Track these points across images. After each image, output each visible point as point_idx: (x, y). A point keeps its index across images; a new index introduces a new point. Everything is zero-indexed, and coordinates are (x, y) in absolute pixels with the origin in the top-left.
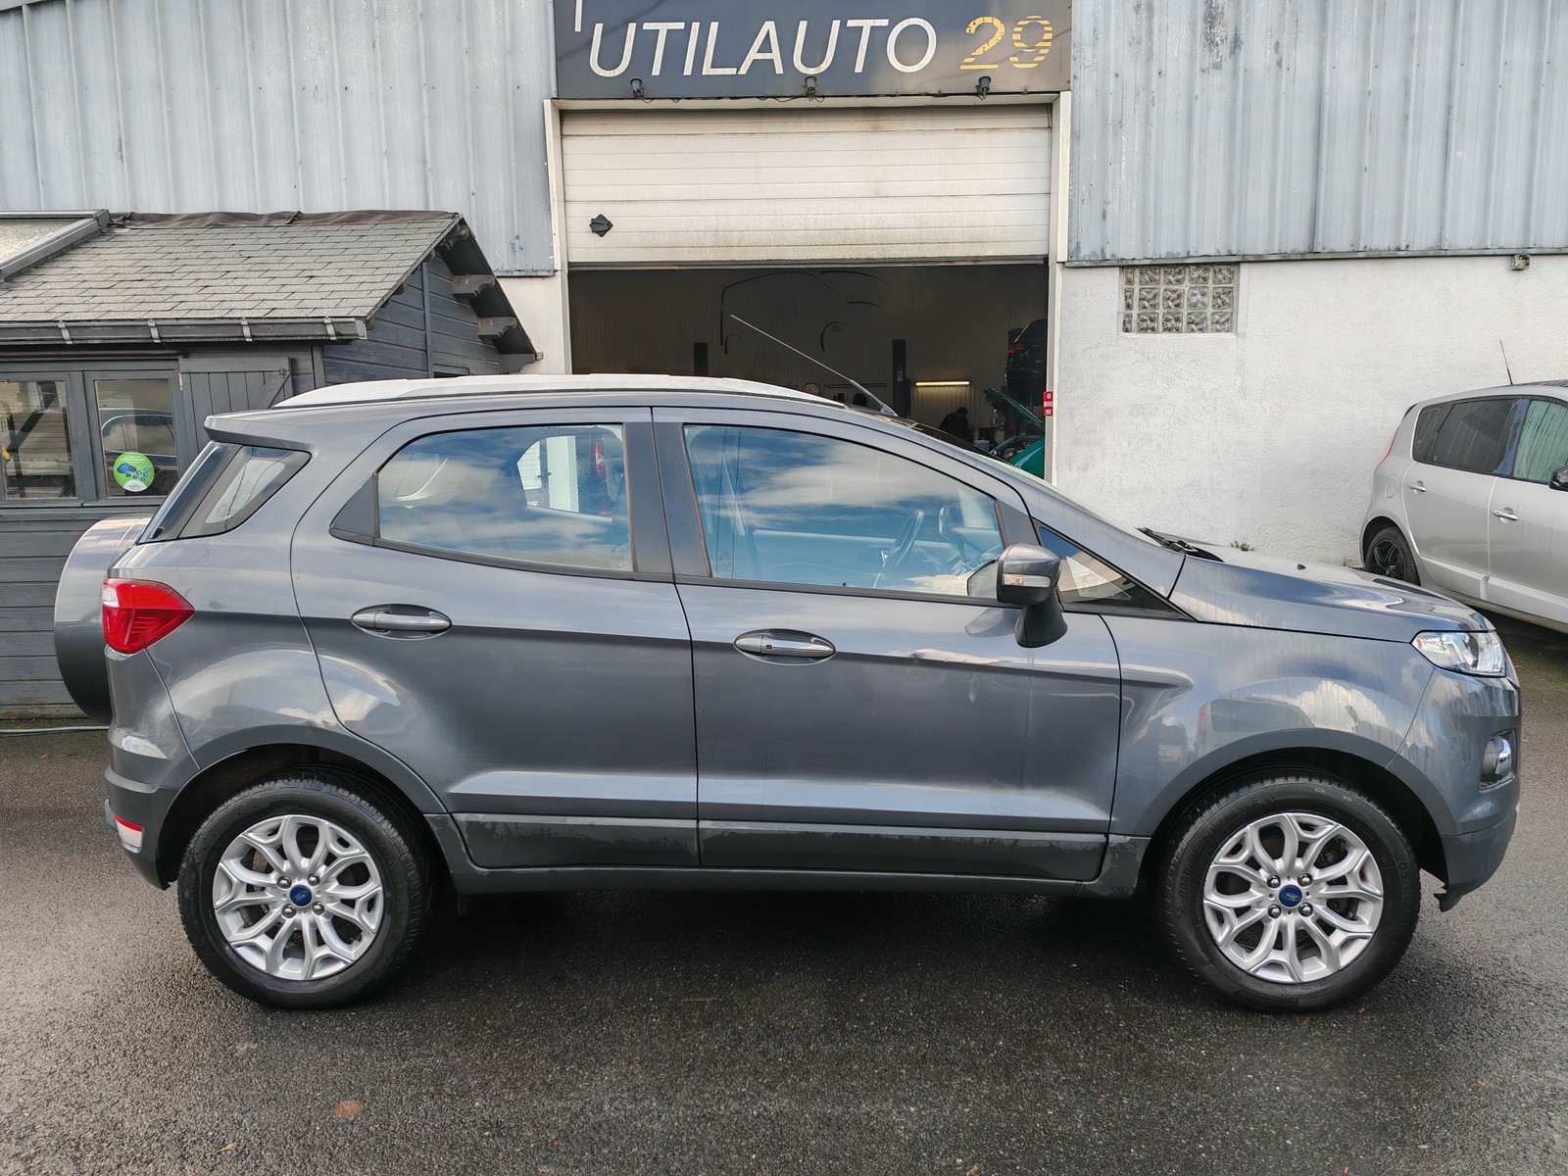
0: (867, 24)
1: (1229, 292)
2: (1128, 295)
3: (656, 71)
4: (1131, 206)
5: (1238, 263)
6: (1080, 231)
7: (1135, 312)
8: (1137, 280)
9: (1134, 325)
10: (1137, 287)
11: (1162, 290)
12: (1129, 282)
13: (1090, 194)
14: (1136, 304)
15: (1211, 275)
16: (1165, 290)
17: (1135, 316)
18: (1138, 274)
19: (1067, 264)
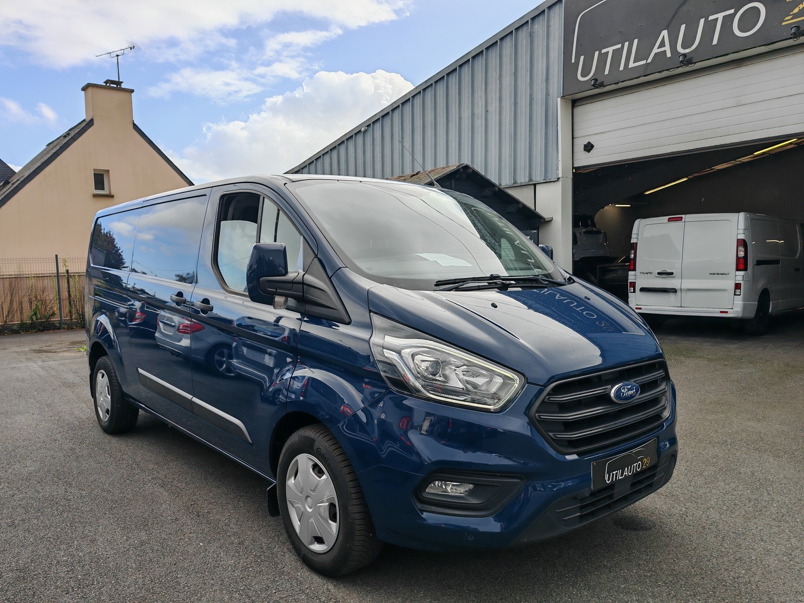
0: (720, 16)
3: (606, 72)
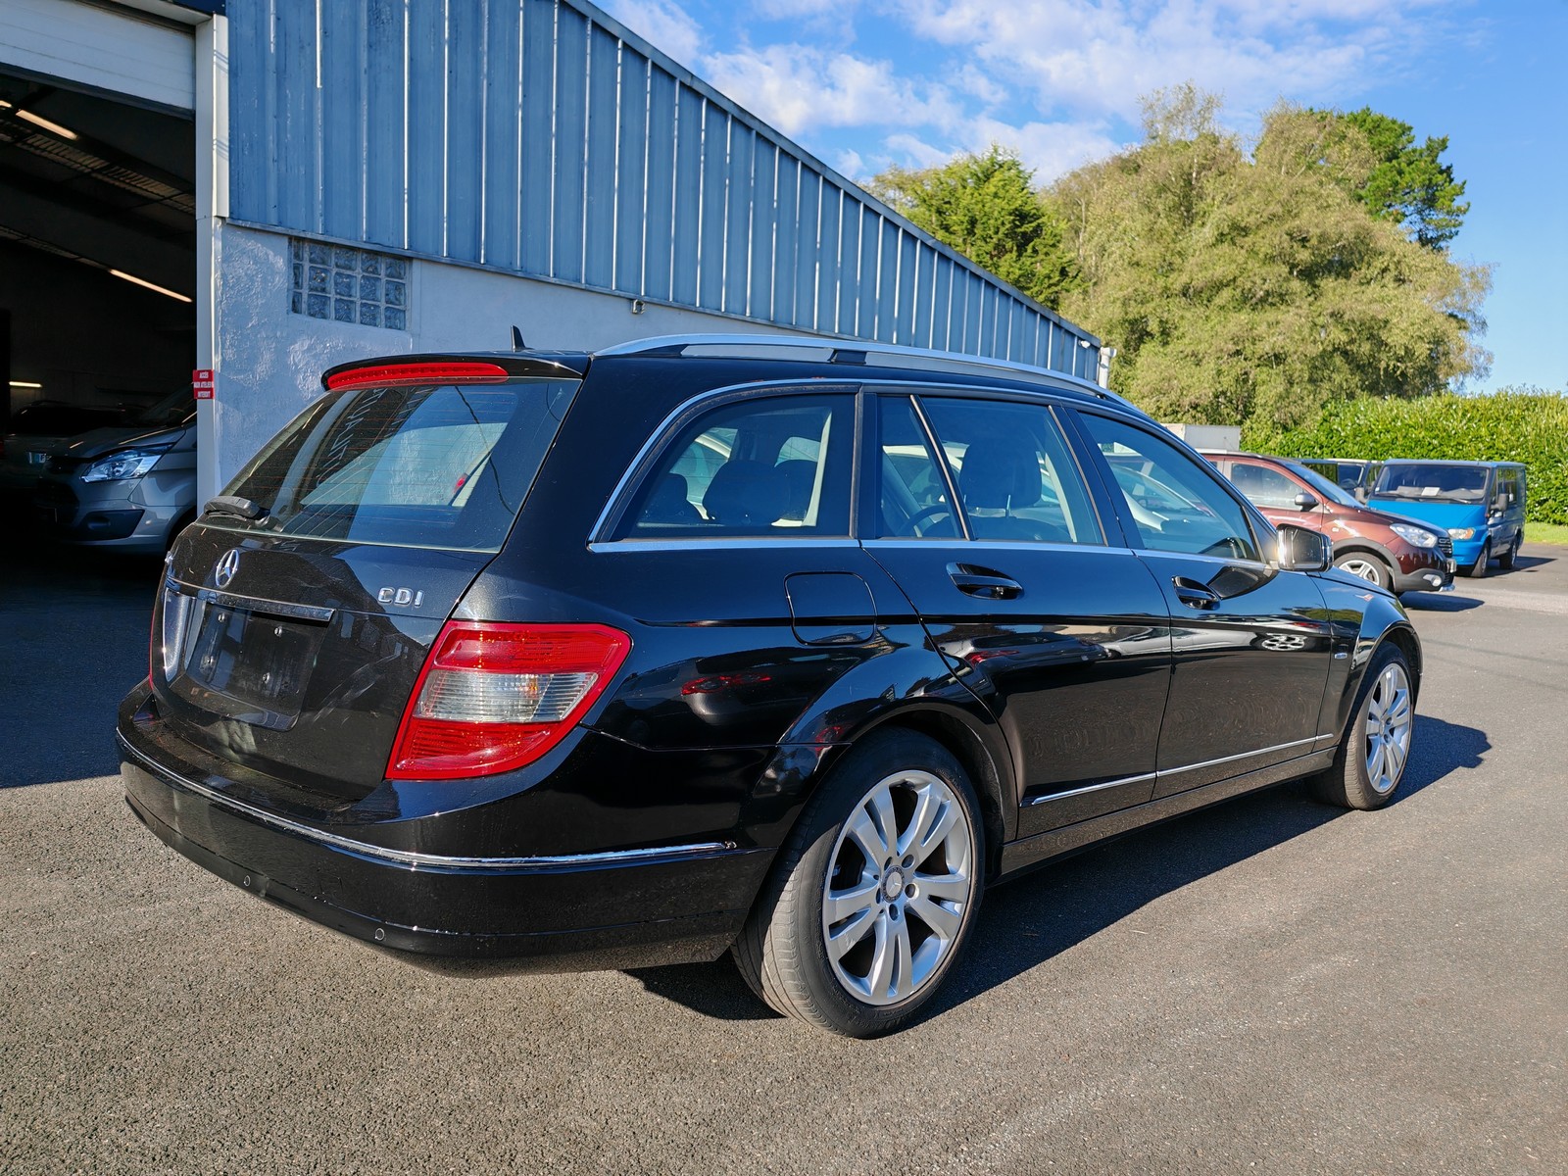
1: (399, 287)
2: (297, 269)
4: (299, 170)
5: (410, 259)
6: (241, 184)
7: (305, 292)
8: (306, 256)
9: (304, 306)
10: (307, 265)
11: (334, 273)
12: (297, 256)
13: (251, 146)
14: (306, 285)
15: (383, 266)
16: (337, 273)
17: (305, 297)
18: (307, 249)
19: (228, 221)
